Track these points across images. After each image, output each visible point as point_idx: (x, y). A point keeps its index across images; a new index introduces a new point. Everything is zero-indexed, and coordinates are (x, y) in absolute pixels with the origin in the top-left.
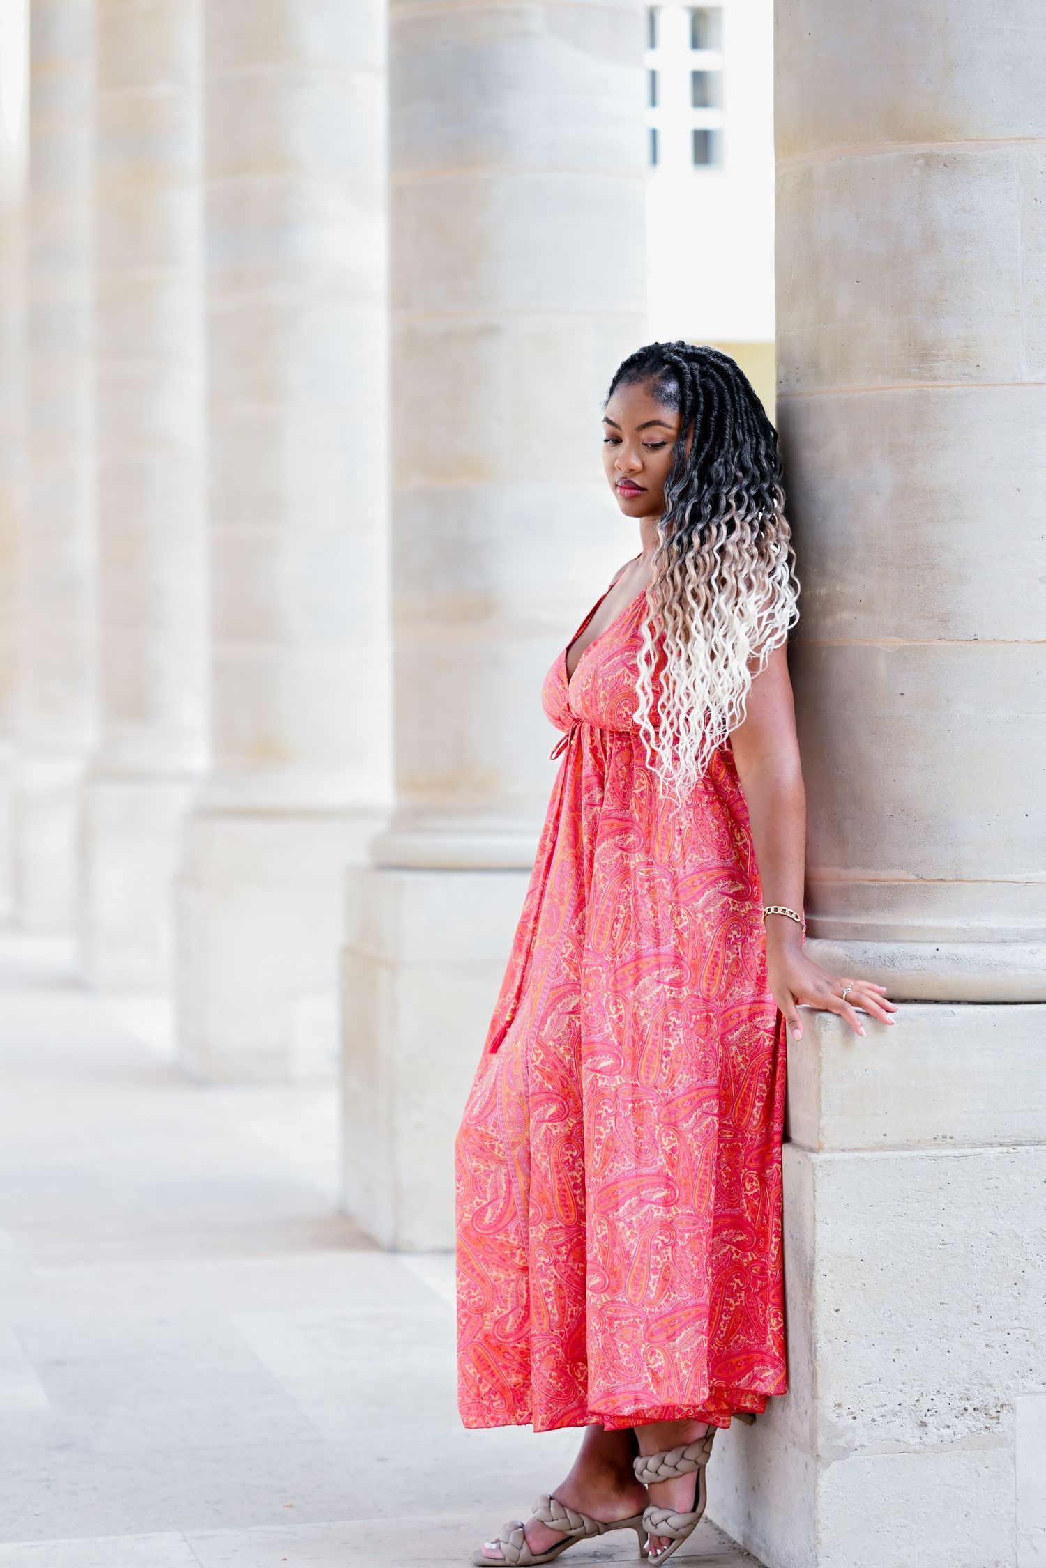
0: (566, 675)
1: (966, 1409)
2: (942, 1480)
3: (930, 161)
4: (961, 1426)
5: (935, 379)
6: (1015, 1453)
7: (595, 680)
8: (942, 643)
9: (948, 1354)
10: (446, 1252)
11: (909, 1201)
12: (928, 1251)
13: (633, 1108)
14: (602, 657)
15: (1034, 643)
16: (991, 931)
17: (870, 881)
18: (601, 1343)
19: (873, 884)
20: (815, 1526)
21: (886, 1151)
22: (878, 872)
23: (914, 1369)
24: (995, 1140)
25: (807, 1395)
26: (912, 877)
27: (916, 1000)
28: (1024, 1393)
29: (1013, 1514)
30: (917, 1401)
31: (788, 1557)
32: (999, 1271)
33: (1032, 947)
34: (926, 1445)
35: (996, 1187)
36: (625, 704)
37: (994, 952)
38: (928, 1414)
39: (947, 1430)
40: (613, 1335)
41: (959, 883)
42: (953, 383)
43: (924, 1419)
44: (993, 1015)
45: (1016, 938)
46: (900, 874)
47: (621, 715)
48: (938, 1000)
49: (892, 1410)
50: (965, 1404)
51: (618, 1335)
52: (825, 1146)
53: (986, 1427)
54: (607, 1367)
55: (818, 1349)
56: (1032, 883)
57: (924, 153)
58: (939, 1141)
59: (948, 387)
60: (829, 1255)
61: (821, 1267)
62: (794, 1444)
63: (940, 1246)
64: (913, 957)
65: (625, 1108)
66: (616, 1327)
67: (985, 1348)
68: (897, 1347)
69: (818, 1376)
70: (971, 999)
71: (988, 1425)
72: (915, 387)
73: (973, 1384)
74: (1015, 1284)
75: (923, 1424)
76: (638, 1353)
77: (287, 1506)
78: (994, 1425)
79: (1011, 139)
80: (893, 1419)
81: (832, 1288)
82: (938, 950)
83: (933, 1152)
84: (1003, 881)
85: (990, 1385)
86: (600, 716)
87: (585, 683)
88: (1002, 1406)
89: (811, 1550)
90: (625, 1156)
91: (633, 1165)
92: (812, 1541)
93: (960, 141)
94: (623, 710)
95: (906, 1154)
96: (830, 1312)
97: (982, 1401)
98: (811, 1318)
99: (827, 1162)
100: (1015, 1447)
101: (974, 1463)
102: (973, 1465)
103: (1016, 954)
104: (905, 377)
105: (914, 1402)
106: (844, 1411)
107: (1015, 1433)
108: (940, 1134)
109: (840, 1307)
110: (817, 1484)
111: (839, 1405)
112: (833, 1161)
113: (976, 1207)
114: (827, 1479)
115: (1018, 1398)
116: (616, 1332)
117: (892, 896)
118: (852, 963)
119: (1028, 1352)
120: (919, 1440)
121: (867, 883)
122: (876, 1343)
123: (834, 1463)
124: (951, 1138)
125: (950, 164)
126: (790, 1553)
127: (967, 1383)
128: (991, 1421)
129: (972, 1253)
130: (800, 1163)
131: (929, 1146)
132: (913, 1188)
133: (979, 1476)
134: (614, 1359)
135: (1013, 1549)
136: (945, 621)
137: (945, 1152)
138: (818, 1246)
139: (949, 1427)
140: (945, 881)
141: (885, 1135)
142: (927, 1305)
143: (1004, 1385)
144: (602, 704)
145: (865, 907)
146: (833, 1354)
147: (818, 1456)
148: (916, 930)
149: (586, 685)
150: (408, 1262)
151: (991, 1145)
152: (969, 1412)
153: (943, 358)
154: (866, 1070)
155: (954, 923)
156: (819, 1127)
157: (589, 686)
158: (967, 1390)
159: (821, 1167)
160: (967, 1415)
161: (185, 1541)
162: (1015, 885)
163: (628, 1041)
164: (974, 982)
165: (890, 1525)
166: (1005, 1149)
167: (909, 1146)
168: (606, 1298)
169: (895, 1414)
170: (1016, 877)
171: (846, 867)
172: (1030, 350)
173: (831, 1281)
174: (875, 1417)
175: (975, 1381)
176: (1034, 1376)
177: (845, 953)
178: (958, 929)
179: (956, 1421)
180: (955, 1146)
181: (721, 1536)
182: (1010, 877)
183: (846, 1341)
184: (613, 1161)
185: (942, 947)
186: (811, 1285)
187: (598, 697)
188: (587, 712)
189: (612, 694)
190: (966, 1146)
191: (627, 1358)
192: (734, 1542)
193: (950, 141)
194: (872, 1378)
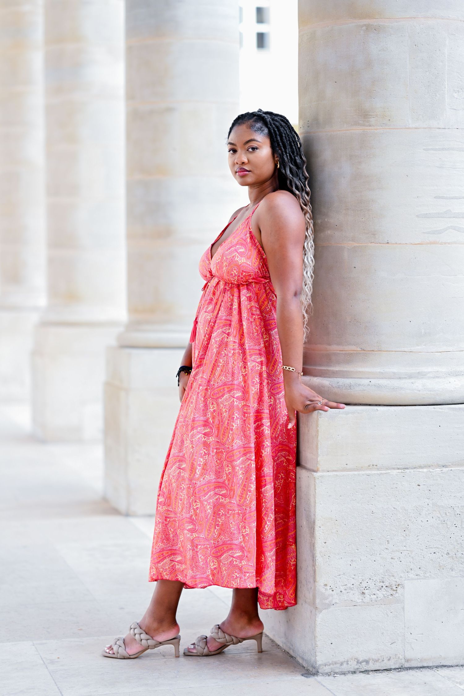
0: (211, 256)
1: (382, 587)
2: (371, 618)
3: (368, 28)
4: (380, 594)
5: (370, 126)
6: (404, 606)
7: (222, 257)
8: (373, 245)
9: (374, 562)
10: (150, 516)
11: (357, 494)
12: (366, 516)
13: (216, 452)
14: (227, 248)
15: (414, 244)
16: (394, 373)
17: (340, 351)
18: (191, 555)
19: (341, 352)
20: (315, 639)
21: (347, 471)
22: (344, 347)
23: (359, 569)
24: (396, 467)
25: (312, 580)
26: (359, 349)
27: (360, 404)
28: (408, 579)
29: (403, 633)
30: (361, 583)
31: (303, 652)
32: (397, 525)
33: (413, 381)
34: (364, 603)
35: (396, 488)
36: (235, 269)
37: (396, 383)
38: (365, 589)
39: (374, 596)
40: (197, 552)
41: (380, 352)
42: (378, 128)
43: (364, 591)
44: (395, 411)
45: (405, 376)
46: (353, 348)
47: (232, 274)
48: (371, 404)
49: (350, 587)
50: (382, 584)
51: (200, 552)
52: (320, 469)
53: (391, 595)
54: (193, 566)
55: (317, 560)
56: (412, 352)
57: (365, 24)
58: (370, 467)
59: (376, 129)
60: (322, 518)
61: (318, 523)
62: (306, 602)
63: (371, 514)
64: (359, 385)
65: (213, 452)
66: (199, 549)
67: (391, 560)
68: (352, 559)
69: (316, 572)
70: (385, 403)
71: (392, 594)
72: (361, 129)
73: (386, 575)
74: (404, 531)
75: (363, 593)
76: (206, 561)
77: (79, 630)
78: (395, 594)
79: (404, 18)
80: (350, 591)
81: (323, 533)
82: (370, 382)
83: (368, 472)
84: (401, 351)
85: (393, 576)
86: (223, 274)
87: (218, 259)
88: (398, 585)
89: (313, 650)
90: (211, 473)
91: (214, 477)
92: (314, 645)
93: (382, 19)
94: (234, 272)
95: (356, 473)
96: (322, 543)
97: (389, 583)
98: (314, 546)
99: (321, 476)
100: (404, 603)
101: (386, 610)
102: (385, 612)
103: (405, 384)
104: (357, 125)
105: (359, 584)
106: (328, 588)
107: (404, 597)
108: (371, 464)
109: (327, 541)
110: (316, 620)
111: (326, 585)
112: (324, 476)
113: (387, 496)
114: (320, 618)
115: (406, 582)
116: (199, 551)
117: (349, 358)
118: (332, 388)
119: (410, 561)
120: (361, 600)
121: (339, 352)
122: (342, 557)
123: (324, 611)
124: (376, 466)
125: (377, 29)
126: (303, 650)
127: (383, 575)
128: (394, 592)
129: (386, 517)
130: (309, 477)
131: (366, 469)
132: (359, 488)
133: (388, 616)
134: (197, 563)
135: (403, 649)
136: (374, 235)
137: (373, 472)
138: (316, 514)
139: (375, 594)
140: (374, 351)
141: (347, 464)
142: (365, 540)
143: (399, 576)
144: (225, 268)
145: (338, 363)
146: (323, 562)
147: (316, 607)
148: (361, 373)
149: (218, 260)
150: (133, 520)
151: (394, 469)
152: (384, 588)
153: (374, 116)
154: (338, 435)
155: (378, 370)
156: (317, 461)
157: (219, 260)
158: (383, 578)
159: (318, 478)
160: (383, 589)
161: (33, 645)
162: (405, 352)
163: (217, 421)
164: (388, 396)
165: (348, 638)
166: (400, 471)
167: (358, 469)
168: (195, 535)
169: (351, 589)
170: (406, 349)
171: (329, 344)
172: (413, 113)
173: (323, 530)
174: (342, 590)
175: (386, 574)
176: (412, 572)
177: (329, 383)
178: (379, 372)
179: (378, 592)
180: (378, 469)
181: (273, 642)
182: (403, 349)
183: (329, 557)
184: (205, 475)
185: (372, 380)
186: (314, 531)
187: (223, 265)
188: (218, 272)
189: (230, 264)
190: (383, 469)
191: (202, 563)
192: (279, 645)
193: (378, 19)
194: (341, 573)
